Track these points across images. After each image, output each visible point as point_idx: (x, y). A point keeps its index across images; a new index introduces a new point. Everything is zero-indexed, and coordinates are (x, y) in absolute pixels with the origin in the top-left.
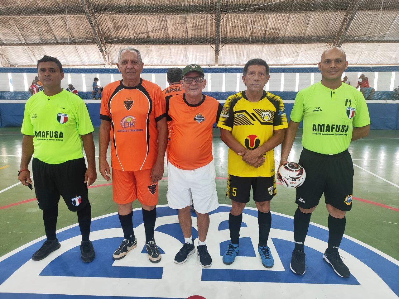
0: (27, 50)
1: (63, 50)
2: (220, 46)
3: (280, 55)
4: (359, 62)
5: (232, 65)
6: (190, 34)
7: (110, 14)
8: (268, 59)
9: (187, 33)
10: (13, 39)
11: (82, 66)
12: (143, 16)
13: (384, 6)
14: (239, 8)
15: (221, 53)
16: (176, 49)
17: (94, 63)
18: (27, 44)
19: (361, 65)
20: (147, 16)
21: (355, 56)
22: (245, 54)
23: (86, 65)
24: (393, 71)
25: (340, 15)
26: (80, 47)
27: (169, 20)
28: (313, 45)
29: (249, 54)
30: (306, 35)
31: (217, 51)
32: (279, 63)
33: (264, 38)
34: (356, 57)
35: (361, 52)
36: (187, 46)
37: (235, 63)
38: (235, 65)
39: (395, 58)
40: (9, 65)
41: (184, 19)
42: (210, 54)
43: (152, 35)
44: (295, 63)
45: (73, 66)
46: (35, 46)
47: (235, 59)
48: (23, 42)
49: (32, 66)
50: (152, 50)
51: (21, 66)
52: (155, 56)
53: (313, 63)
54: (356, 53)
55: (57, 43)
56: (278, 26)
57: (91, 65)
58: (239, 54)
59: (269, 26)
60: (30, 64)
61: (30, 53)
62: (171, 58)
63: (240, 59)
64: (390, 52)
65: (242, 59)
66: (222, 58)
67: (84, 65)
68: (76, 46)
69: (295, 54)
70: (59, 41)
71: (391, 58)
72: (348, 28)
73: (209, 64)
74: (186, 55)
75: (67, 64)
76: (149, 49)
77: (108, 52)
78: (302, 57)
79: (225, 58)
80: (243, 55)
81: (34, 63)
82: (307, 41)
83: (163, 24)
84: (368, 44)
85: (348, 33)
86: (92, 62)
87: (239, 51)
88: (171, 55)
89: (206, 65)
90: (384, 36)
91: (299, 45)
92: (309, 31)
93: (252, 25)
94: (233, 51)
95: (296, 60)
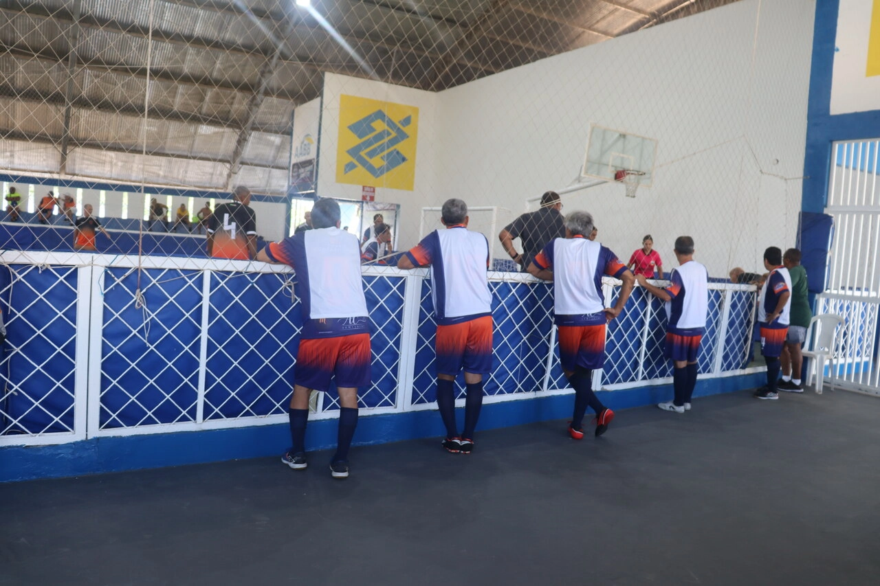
4: (114, 176)
30: (16, 129)
35: (111, 162)
44: (10, 167)
53: (41, 169)
64: (154, 167)
69: (7, 153)
71: (158, 175)
84: (118, 153)
90: (133, 145)
91: (10, 142)
95: (12, 162)
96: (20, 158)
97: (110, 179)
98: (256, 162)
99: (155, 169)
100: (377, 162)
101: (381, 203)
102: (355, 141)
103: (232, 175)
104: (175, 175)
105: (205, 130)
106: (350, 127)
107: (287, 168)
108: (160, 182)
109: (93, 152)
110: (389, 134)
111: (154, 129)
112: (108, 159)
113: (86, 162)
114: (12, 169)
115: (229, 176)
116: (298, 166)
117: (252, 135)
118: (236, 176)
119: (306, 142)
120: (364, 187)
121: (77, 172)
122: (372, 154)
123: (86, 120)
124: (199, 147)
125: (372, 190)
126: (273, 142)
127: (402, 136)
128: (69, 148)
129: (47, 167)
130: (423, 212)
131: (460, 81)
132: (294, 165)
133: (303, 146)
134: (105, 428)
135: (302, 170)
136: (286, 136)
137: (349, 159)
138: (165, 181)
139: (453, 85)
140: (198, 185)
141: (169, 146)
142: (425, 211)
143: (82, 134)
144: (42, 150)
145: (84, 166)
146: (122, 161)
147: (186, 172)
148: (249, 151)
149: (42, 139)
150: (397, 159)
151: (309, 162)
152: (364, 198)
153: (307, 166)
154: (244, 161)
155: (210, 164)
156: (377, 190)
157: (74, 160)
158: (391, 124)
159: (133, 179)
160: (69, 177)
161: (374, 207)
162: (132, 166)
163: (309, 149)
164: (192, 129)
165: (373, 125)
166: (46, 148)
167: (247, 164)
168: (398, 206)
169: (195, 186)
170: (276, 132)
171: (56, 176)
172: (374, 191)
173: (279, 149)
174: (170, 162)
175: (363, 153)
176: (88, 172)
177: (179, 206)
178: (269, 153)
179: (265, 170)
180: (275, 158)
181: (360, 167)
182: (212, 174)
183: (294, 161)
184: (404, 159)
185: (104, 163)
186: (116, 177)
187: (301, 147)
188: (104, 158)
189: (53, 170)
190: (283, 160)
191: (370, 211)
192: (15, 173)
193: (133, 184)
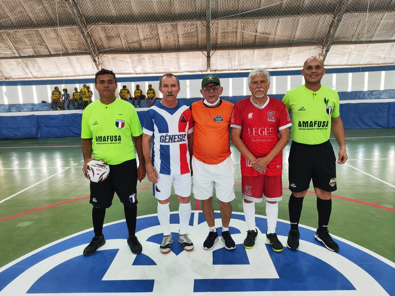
0: (21, 63)
1: (57, 62)
2: (212, 52)
3: (271, 58)
4: (349, 63)
5: (224, 70)
6: (182, 41)
7: (101, 24)
8: (259, 63)
9: (179, 41)
10: (7, 53)
11: (75, 76)
12: (135, 26)
13: (370, 7)
14: (228, 14)
15: (213, 59)
16: (169, 57)
17: (87, 73)
18: (21, 57)
19: (351, 66)
20: (138, 25)
21: (344, 57)
22: (237, 59)
23: (80, 76)
24: (383, 70)
25: (328, 18)
26: (73, 58)
27: (159, 28)
28: (303, 48)
29: (240, 59)
30: (296, 38)
31: (209, 57)
32: (271, 67)
33: (255, 43)
34: (346, 58)
35: (350, 53)
36: (178, 53)
37: (227, 68)
38: (227, 70)
39: (384, 57)
40: (4, 78)
41: (175, 27)
42: (201, 60)
43: (144, 44)
44: (286, 66)
45: (67, 77)
46: (29, 59)
47: (227, 64)
48: (17, 55)
49: (26, 78)
50: (144, 58)
51: (15, 79)
52: (147, 65)
54: (345, 54)
55: (51, 55)
56: (267, 31)
57: (84, 75)
58: (230, 59)
59: (258, 31)
60: (24, 76)
61: (24, 66)
62: (164, 65)
63: (232, 64)
64: (379, 52)
65: (233, 63)
66: (214, 64)
67: (78, 76)
68: (69, 57)
69: (286, 57)
70: (53, 53)
71: (380, 58)
72: (336, 30)
73: (201, 70)
74: (178, 62)
75: (61, 75)
76: (142, 57)
77: (101, 62)
78: (292, 60)
79: (216, 64)
80: (234, 59)
81: (28, 75)
82: (296, 44)
83: (154, 32)
84: (357, 45)
85: (336, 35)
86: (86, 72)
87: (230, 57)
88: (163, 63)
89: (198, 71)
90: (372, 37)
91: (289, 48)
92: (298, 34)
93: (242, 30)
94: (225, 57)
95: (287, 63)
185: (344, 54)
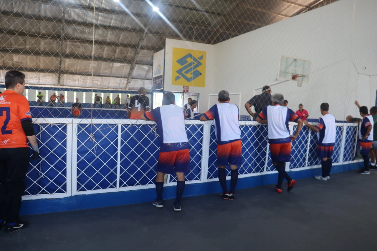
30: (41, 68)
34: (77, 82)
35: (78, 80)
56: (20, 61)
59: (14, 60)
64: (96, 81)
69: (37, 78)
71: (98, 85)
84: (81, 76)
90: (88, 72)
91: (38, 73)
95: (39, 82)
96: (42, 80)
97: (78, 87)
98: (138, 77)
99: (96, 82)
100: (189, 75)
101: (191, 93)
102: (180, 67)
103: (128, 83)
104: (105, 84)
105: (117, 65)
106: (177, 61)
107: (151, 80)
108: (98, 87)
109: (71, 76)
110: (194, 63)
111: (96, 65)
112: (77, 79)
113: (68, 80)
114: (39, 84)
115: (127, 84)
116: (156, 78)
117: (136, 66)
118: (130, 83)
119: (159, 68)
120: (184, 86)
121: (65, 84)
122: (187, 72)
123: (68, 63)
124: (114, 71)
125: (187, 87)
126: (145, 69)
127: (199, 64)
128: (61, 75)
129: (53, 83)
130: (209, 96)
131: (224, 40)
132: (154, 78)
133: (158, 70)
134: (79, 191)
135: (157, 80)
136: (150, 66)
137: (177, 75)
138: (101, 87)
139: (221, 41)
140: (115, 88)
141: (102, 72)
142: (210, 95)
143: (66, 69)
144: (51, 76)
145: (68, 82)
146: (83, 79)
147: (109, 83)
148: (135, 73)
149: (51, 71)
150: (198, 74)
151: (161, 77)
152: (184, 91)
153: (159, 78)
154: (133, 77)
155: (119, 79)
156: (189, 87)
157: (64, 80)
158: (195, 59)
159: (87, 86)
160: (61, 87)
161: (188, 95)
162: (87, 81)
163: (160, 71)
164: (111, 64)
165: (187, 60)
166: (52, 75)
167: (135, 78)
168: (199, 94)
169: (114, 89)
170: (146, 64)
171: (56, 87)
172: (188, 88)
173: (148, 71)
174: (102, 79)
175: (183, 72)
176: (69, 84)
177: (106, 97)
178: (143, 73)
179: (142, 81)
180: (146, 75)
181: (182, 78)
182: (120, 83)
183: (154, 76)
184: (201, 74)
185: (75, 80)
186: (80, 86)
187: (157, 70)
188: (75, 78)
189: (55, 84)
190: (150, 76)
191: (187, 96)
192: (40, 86)
193: (88, 88)
